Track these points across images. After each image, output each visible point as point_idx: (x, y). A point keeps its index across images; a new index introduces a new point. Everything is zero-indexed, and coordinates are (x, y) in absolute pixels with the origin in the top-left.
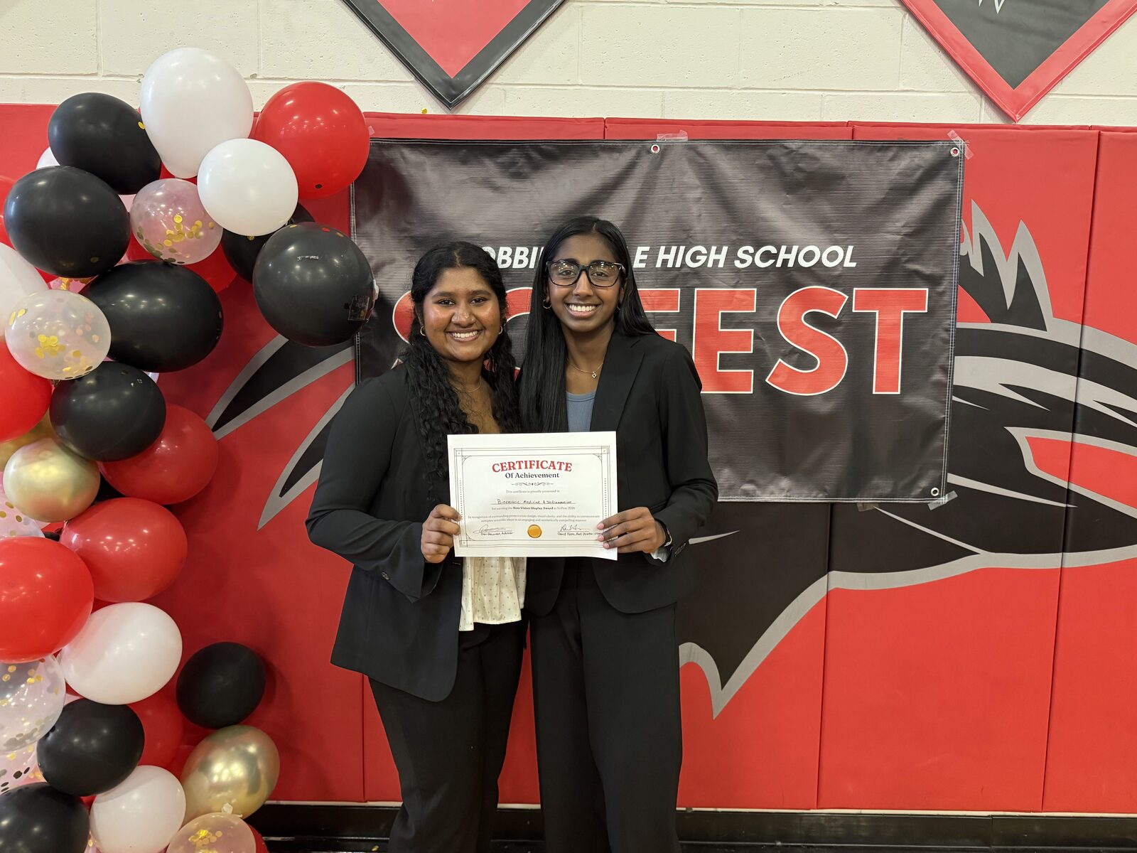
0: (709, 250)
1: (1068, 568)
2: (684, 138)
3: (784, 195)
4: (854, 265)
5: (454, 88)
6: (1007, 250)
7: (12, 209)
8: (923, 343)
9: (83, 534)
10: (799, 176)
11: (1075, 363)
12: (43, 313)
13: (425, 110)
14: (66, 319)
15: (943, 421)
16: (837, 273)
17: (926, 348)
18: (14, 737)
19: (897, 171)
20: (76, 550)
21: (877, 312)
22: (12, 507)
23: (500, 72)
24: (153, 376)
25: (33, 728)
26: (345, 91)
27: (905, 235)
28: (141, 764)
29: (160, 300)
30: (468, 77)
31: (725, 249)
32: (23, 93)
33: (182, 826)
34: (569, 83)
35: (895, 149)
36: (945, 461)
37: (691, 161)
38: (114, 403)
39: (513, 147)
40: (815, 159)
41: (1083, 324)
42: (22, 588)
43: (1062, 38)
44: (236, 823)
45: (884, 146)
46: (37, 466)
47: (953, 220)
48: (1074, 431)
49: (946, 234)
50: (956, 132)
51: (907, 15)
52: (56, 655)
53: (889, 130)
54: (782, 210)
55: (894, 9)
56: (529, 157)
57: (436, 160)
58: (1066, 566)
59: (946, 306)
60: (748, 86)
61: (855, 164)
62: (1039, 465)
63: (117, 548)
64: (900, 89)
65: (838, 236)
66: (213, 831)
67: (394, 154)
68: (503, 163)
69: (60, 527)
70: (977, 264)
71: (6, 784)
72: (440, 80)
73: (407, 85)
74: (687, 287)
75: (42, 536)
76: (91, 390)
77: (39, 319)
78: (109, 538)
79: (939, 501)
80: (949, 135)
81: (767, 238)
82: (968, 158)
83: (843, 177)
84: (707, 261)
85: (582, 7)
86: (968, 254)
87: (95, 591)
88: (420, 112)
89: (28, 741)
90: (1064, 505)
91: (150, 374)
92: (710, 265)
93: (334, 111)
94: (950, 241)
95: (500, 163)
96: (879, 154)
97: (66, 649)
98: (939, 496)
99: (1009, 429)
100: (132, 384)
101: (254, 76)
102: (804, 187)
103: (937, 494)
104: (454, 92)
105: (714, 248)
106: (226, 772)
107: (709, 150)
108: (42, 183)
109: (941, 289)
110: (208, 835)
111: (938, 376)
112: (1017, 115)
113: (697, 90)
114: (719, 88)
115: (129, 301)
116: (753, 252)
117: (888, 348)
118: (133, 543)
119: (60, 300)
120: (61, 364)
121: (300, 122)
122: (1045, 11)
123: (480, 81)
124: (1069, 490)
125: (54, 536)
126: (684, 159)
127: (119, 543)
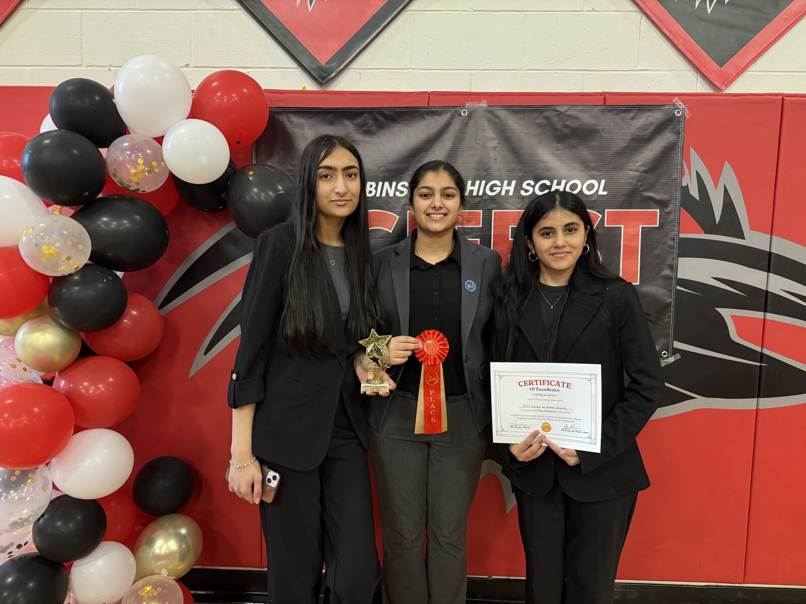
0: (502, 183)
1: (761, 409)
2: (485, 105)
3: (556, 144)
4: (605, 193)
5: (325, 72)
6: (716, 181)
7: (26, 159)
8: (656, 248)
9: (68, 381)
10: (566, 131)
11: (765, 262)
12: (44, 230)
13: (305, 87)
14: (62, 235)
15: (670, 304)
16: (593, 199)
17: (657, 252)
18: (17, 520)
19: (636, 127)
20: (63, 392)
21: (622, 226)
22: (21, 362)
23: (356, 60)
24: (120, 274)
25: (30, 514)
26: (250, 75)
27: (642, 172)
28: (103, 541)
29: (125, 222)
30: (334, 64)
31: (514, 182)
32: (32, 79)
33: (133, 584)
34: (404, 67)
35: (635, 111)
36: (671, 332)
37: (489, 121)
38: (91, 292)
39: (364, 112)
40: (577, 118)
41: (771, 235)
42: (24, 418)
43: (755, 32)
44: (170, 582)
45: (627, 109)
46: (37, 334)
47: (677, 161)
48: (765, 311)
49: (672, 171)
50: (679, 98)
51: (644, 16)
52: (47, 464)
53: (631, 97)
54: (554, 155)
55: (635, 13)
56: (376, 120)
57: (312, 122)
58: (760, 407)
59: (672, 222)
60: (530, 68)
61: (606, 122)
62: (740, 335)
63: (91, 391)
64: (639, 69)
65: (595, 173)
66: (155, 588)
67: (283, 118)
68: (357, 124)
69: (53, 375)
70: (694, 192)
71: (11, 552)
72: (314, 66)
73: (292, 70)
74: (487, 209)
75: (41, 382)
76: (76, 283)
77: (42, 234)
78: (86, 384)
79: (667, 361)
80: (674, 100)
81: (544, 175)
82: (688, 117)
83: (597, 131)
84: (501, 191)
85: (413, 14)
86: (687, 185)
87: (75, 420)
88: (301, 89)
89: (25, 523)
90: (758, 364)
91: (118, 273)
92: (503, 193)
93: (245, 90)
94: (675, 176)
95: (355, 124)
96: (623, 115)
97: (54, 461)
98: (667, 357)
99: (719, 310)
100: (105, 280)
101: (187, 66)
102: (570, 138)
103: (666, 356)
104: (324, 75)
105: (506, 182)
106: (165, 546)
107: (502, 113)
108: (47, 142)
109: (668, 210)
110: (151, 590)
111: (667, 272)
112: (723, 86)
113: (495, 71)
114: (510, 70)
115: (105, 223)
116: (533, 184)
117: (630, 252)
118: (102, 387)
119: (57, 221)
120: (56, 265)
121: (222, 97)
122: (743, 12)
123: (342, 67)
124: (762, 354)
125: (49, 382)
126: (485, 119)
127: (92, 388)
